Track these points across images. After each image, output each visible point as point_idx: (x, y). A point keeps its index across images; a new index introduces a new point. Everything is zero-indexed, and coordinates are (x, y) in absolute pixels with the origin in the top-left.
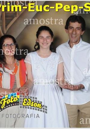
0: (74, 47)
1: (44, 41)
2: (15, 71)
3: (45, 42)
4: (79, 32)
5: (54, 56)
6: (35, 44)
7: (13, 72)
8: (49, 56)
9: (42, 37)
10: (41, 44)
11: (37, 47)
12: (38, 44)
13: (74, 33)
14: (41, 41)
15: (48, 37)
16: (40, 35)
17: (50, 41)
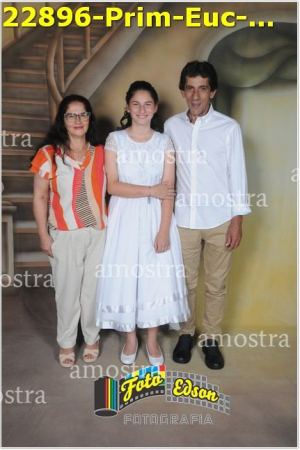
0: (199, 121)
1: (140, 110)
2: (86, 163)
3: (143, 112)
4: (204, 95)
5: (158, 139)
6: (122, 115)
7: (80, 166)
8: (149, 139)
9: (137, 103)
10: (134, 116)
11: (125, 122)
12: (128, 116)
13: (196, 98)
14: (134, 111)
15: (147, 104)
16: (133, 99)
17: (151, 111)
